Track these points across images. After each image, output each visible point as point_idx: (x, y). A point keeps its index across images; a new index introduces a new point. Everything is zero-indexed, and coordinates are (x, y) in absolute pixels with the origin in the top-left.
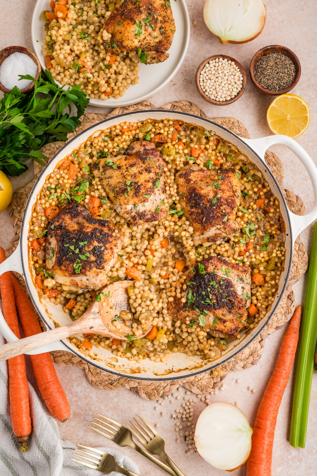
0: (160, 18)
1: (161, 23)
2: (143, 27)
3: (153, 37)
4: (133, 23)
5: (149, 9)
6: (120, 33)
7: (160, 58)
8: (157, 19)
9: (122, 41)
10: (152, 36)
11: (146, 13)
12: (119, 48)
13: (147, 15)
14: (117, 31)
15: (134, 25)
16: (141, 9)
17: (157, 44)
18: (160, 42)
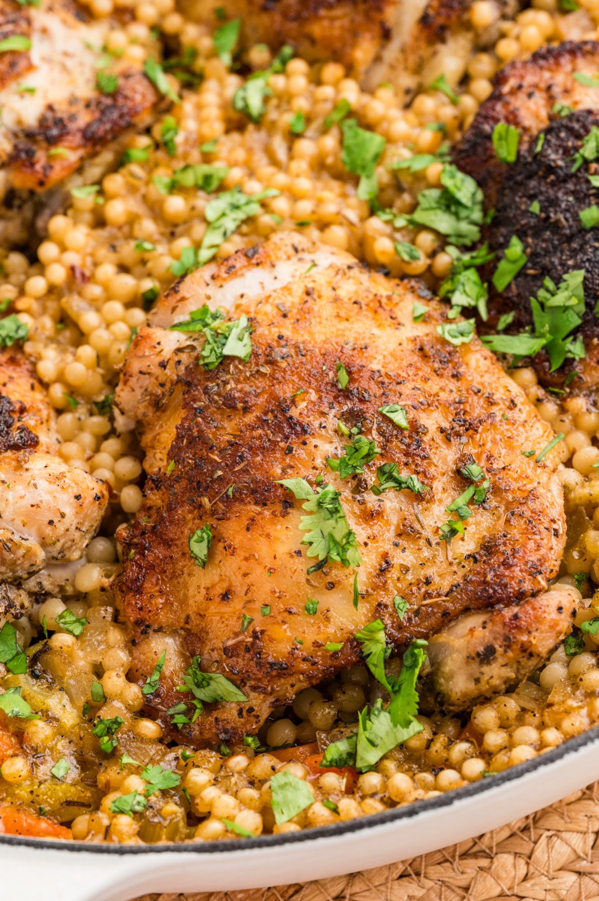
0: (432, 421)
1: (448, 440)
2: (345, 508)
3: (434, 540)
4: (279, 508)
5: (346, 394)
6: (226, 596)
7: (524, 638)
8: (416, 428)
9: (255, 635)
10: (428, 533)
11: (332, 421)
12: (254, 688)
13: (344, 429)
14: (200, 598)
15: (284, 515)
16: (294, 412)
17: (469, 564)
18: (488, 547)
